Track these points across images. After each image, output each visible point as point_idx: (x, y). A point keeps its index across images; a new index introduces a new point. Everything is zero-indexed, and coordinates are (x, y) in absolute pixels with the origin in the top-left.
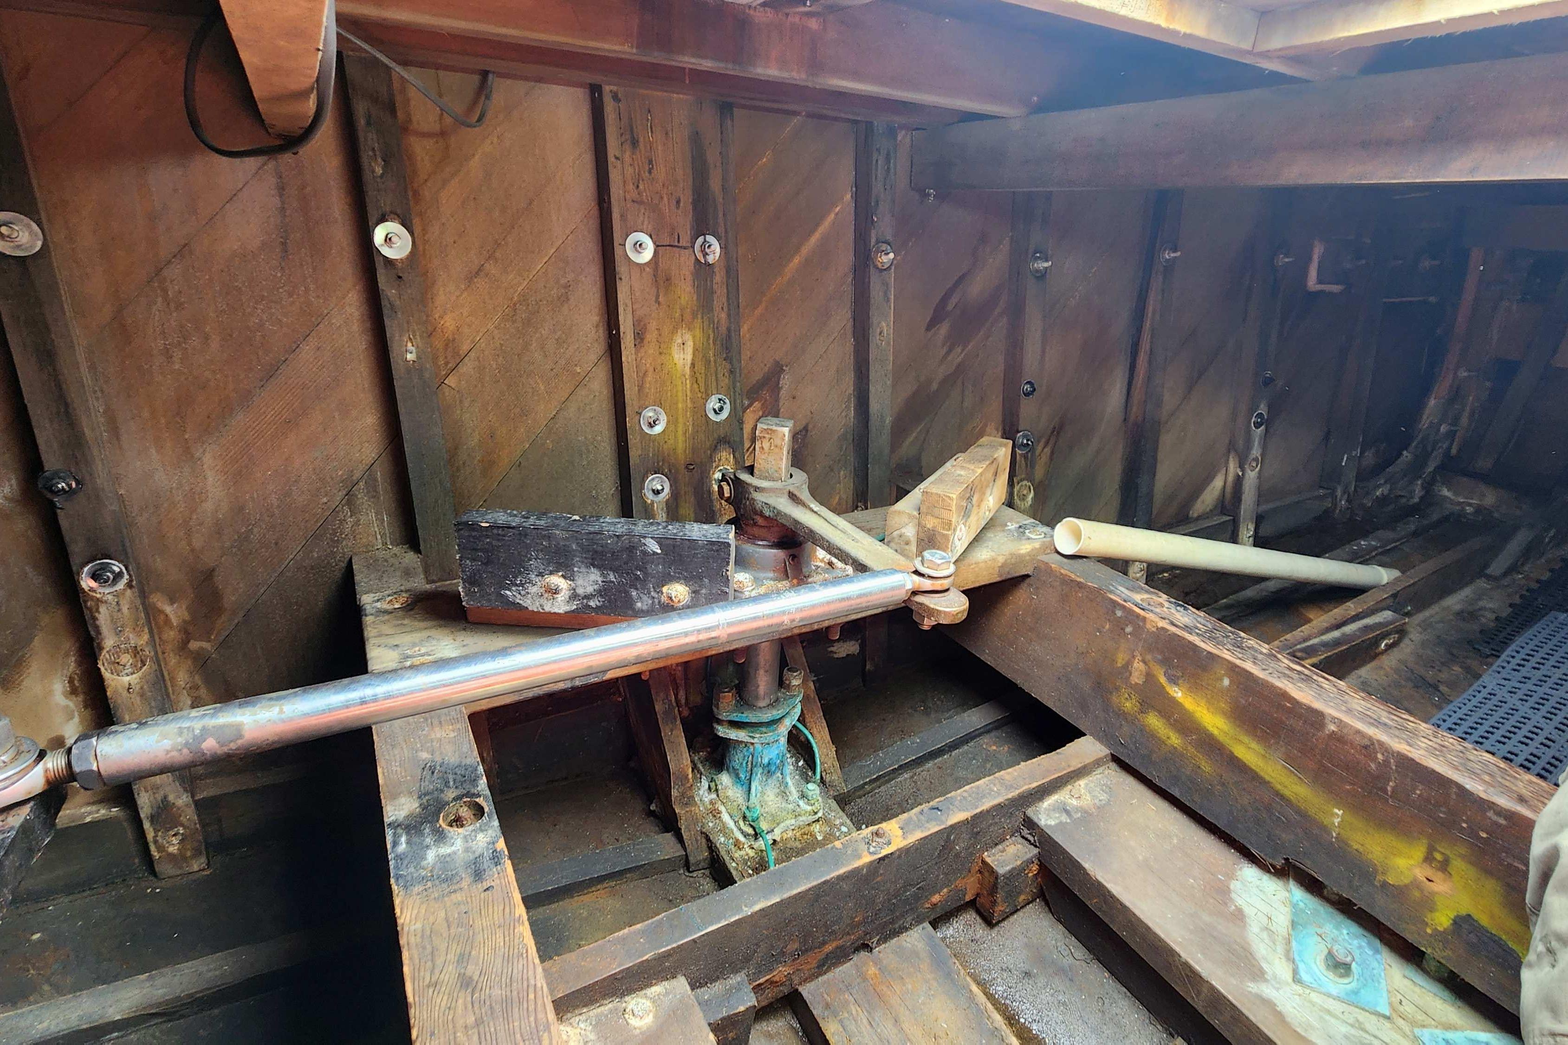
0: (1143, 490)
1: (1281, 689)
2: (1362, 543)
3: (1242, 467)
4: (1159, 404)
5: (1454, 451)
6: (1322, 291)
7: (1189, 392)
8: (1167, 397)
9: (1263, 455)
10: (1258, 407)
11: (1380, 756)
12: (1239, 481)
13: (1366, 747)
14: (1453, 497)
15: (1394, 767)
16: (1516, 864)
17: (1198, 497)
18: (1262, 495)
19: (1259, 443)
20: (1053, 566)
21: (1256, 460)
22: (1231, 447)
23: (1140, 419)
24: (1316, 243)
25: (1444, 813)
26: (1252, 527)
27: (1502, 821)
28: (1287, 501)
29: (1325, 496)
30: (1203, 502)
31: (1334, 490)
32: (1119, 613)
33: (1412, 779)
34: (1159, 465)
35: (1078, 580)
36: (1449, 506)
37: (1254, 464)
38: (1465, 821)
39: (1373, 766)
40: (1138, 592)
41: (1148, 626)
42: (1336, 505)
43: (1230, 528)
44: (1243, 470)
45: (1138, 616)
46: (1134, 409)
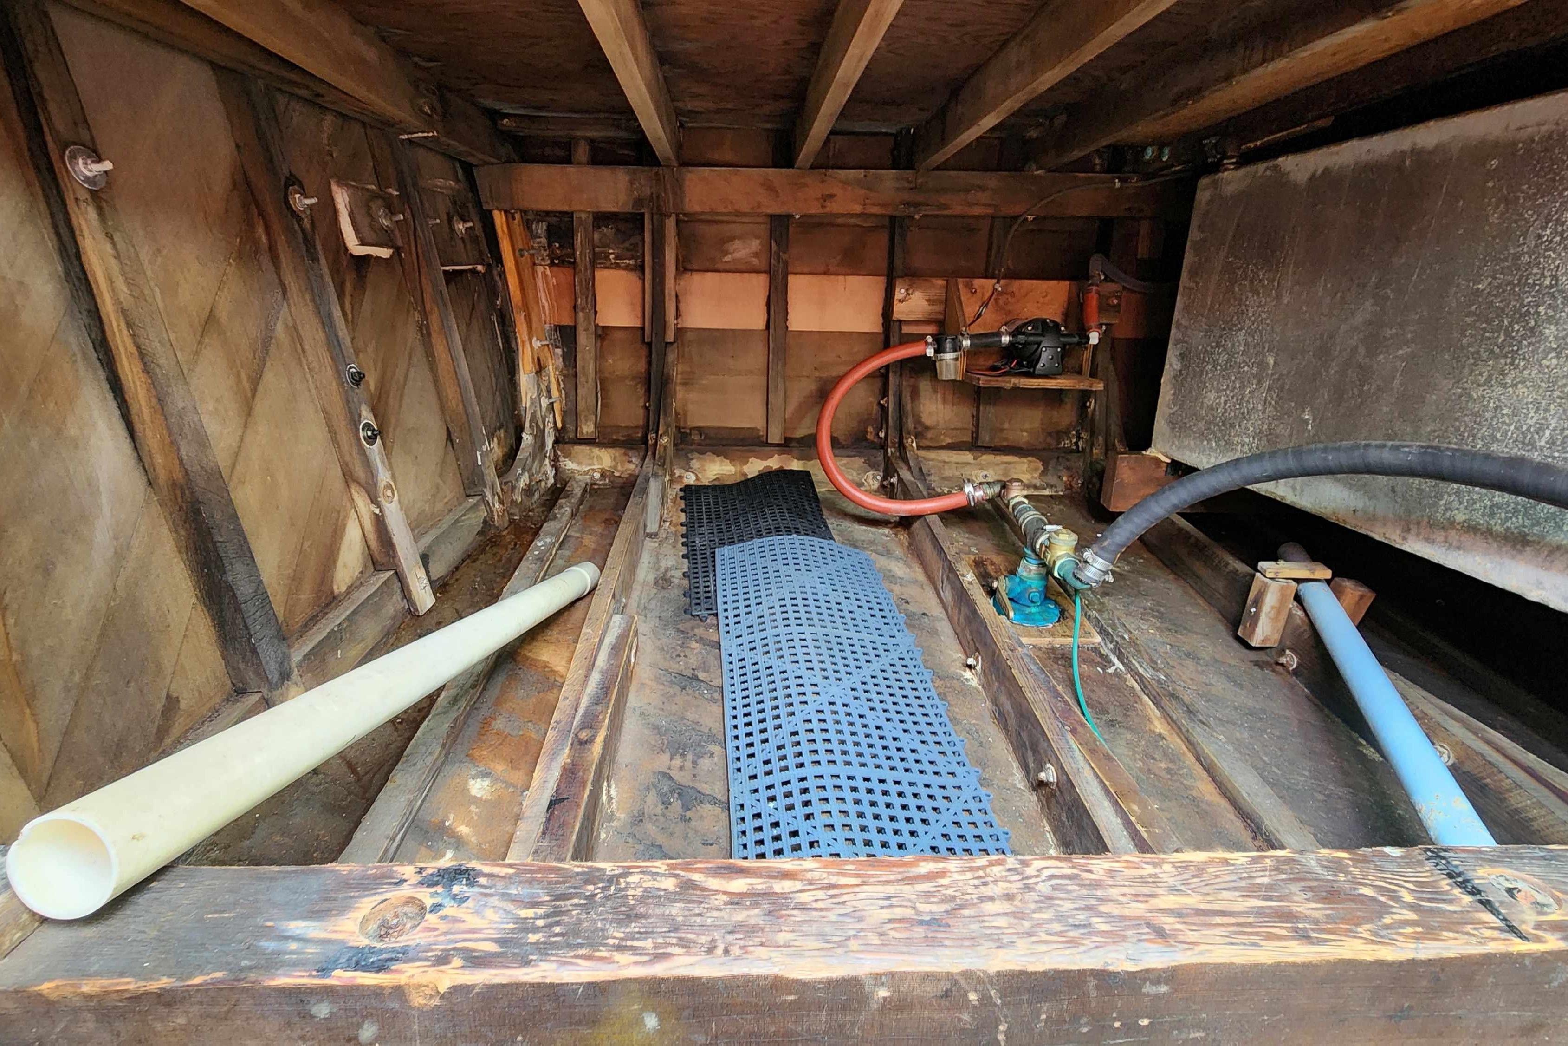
0: (244, 590)
1: (766, 978)
2: (539, 544)
3: (374, 500)
4: (202, 441)
5: (559, 425)
6: (368, 256)
7: (249, 414)
8: (212, 427)
9: (393, 477)
10: (360, 416)
11: (973, 996)
12: (380, 521)
13: (946, 994)
14: (578, 468)
15: (999, 1002)
16: (1192, 1036)
17: (335, 562)
18: (417, 528)
19: (383, 462)
20: (45, 987)
21: (388, 486)
22: (348, 477)
23: (178, 475)
24: (335, 188)
25: (1087, 1024)
26: (422, 573)
27: (1164, 989)
28: (445, 525)
29: (475, 507)
30: (345, 566)
31: (483, 496)
32: (322, 1010)
33: (1030, 1003)
34: (251, 539)
35: (154, 986)
36: (580, 477)
37: (389, 493)
38: (1115, 1019)
39: (966, 1017)
40: (343, 909)
41: (417, 1000)
42: (492, 512)
43: (396, 586)
44: (379, 505)
45: (377, 992)
46: (159, 460)
